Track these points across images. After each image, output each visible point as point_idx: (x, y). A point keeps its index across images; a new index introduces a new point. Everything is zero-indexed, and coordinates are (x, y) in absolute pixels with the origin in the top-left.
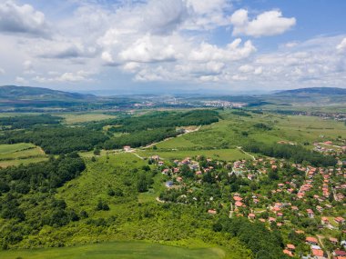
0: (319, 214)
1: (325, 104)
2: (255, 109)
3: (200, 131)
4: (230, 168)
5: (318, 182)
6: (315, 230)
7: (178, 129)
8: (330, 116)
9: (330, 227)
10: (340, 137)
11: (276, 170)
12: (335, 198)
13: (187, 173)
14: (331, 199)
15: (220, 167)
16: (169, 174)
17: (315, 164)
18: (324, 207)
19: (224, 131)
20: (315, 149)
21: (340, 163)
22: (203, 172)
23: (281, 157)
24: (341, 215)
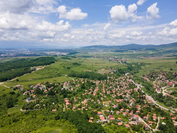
0: (102, 101)
1: (101, 52)
2: (73, 55)
4: (62, 86)
5: (101, 87)
6: (101, 108)
7: (32, 68)
8: (103, 57)
9: (106, 106)
10: (108, 67)
11: (84, 84)
12: (107, 93)
13: (39, 92)
14: (106, 93)
15: (57, 86)
16: (28, 94)
17: (99, 79)
18: (103, 97)
19: (58, 67)
20: (99, 73)
21: (108, 78)
22: (48, 90)
23: (86, 78)
24: (110, 100)
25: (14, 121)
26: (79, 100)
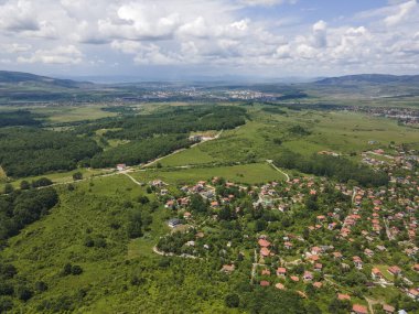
0: (368, 261)
1: (374, 95)
2: (292, 102)
3: (221, 138)
4: (256, 197)
5: (367, 210)
6: (364, 291)
7: (192, 136)
9: (383, 282)
10: (393, 143)
12: (388, 233)
13: (199, 206)
14: (383, 236)
15: (243, 194)
16: (174, 209)
17: (363, 184)
18: (374, 249)
20: (364, 161)
21: (394, 181)
22: (220, 203)
23: (322, 174)
24: (396, 262)
25: (133, 284)
26: (298, 245)
